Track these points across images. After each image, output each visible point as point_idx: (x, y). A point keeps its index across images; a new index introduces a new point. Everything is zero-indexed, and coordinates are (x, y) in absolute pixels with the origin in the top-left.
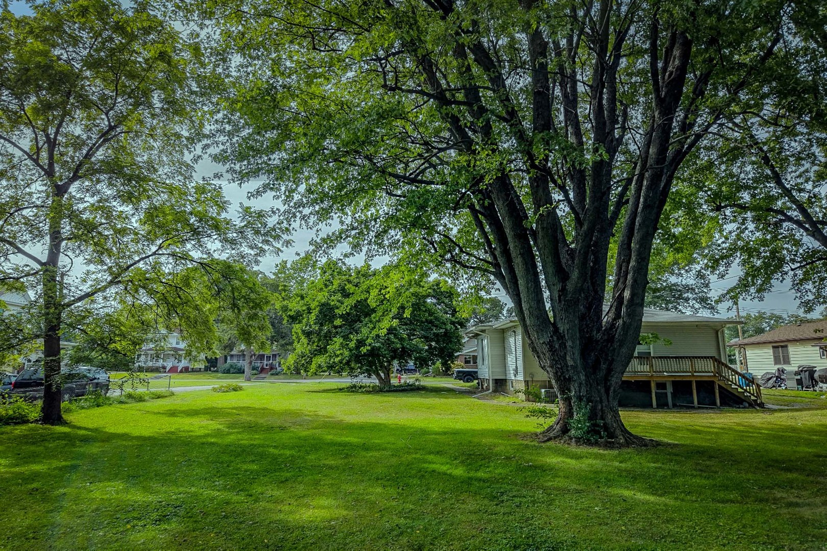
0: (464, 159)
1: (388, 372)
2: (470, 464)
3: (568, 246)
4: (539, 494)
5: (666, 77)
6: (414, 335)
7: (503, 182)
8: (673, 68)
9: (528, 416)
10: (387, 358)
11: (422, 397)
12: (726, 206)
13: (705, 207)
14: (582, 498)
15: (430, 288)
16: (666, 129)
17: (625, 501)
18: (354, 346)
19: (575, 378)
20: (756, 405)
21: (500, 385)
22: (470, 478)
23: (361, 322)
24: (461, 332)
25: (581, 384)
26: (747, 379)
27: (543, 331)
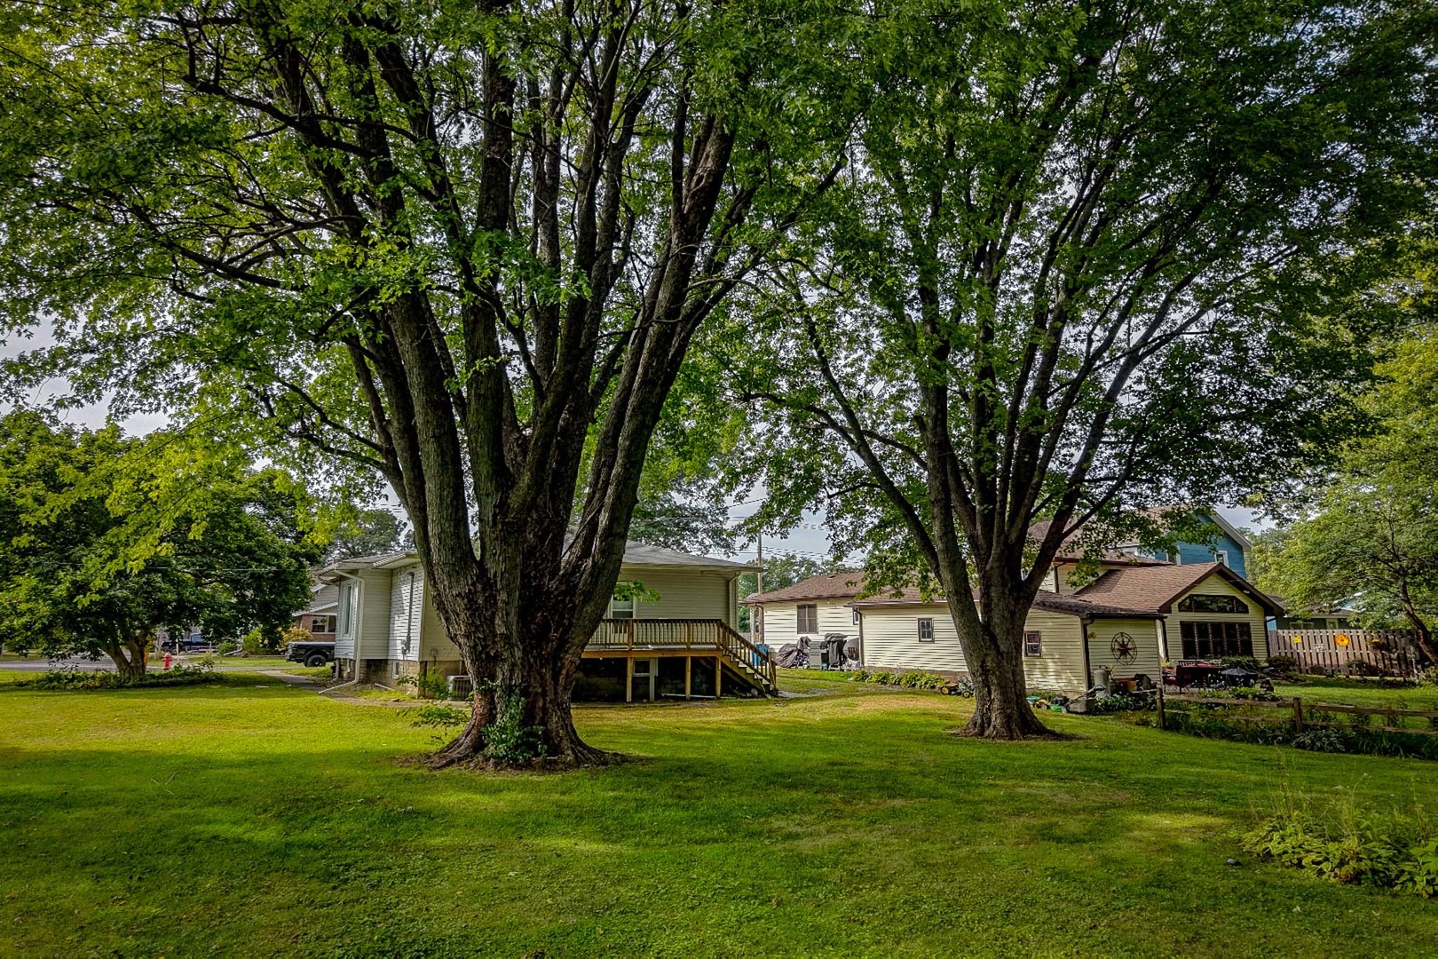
0: (345, 251)
1: (140, 648)
2: (293, 818)
3: (520, 431)
4: (418, 861)
5: (693, 184)
6: (208, 576)
7: (415, 305)
8: (704, 171)
9: (416, 724)
10: (140, 620)
11: (212, 695)
12: (757, 396)
13: (729, 393)
14: (490, 859)
15: (255, 486)
16: (685, 264)
17: (559, 856)
18: (64, 594)
19: (506, 654)
20: (768, 693)
21: (376, 670)
22: (288, 845)
23: (88, 545)
24: (310, 571)
25: (514, 665)
26: (760, 654)
27: (458, 574)
